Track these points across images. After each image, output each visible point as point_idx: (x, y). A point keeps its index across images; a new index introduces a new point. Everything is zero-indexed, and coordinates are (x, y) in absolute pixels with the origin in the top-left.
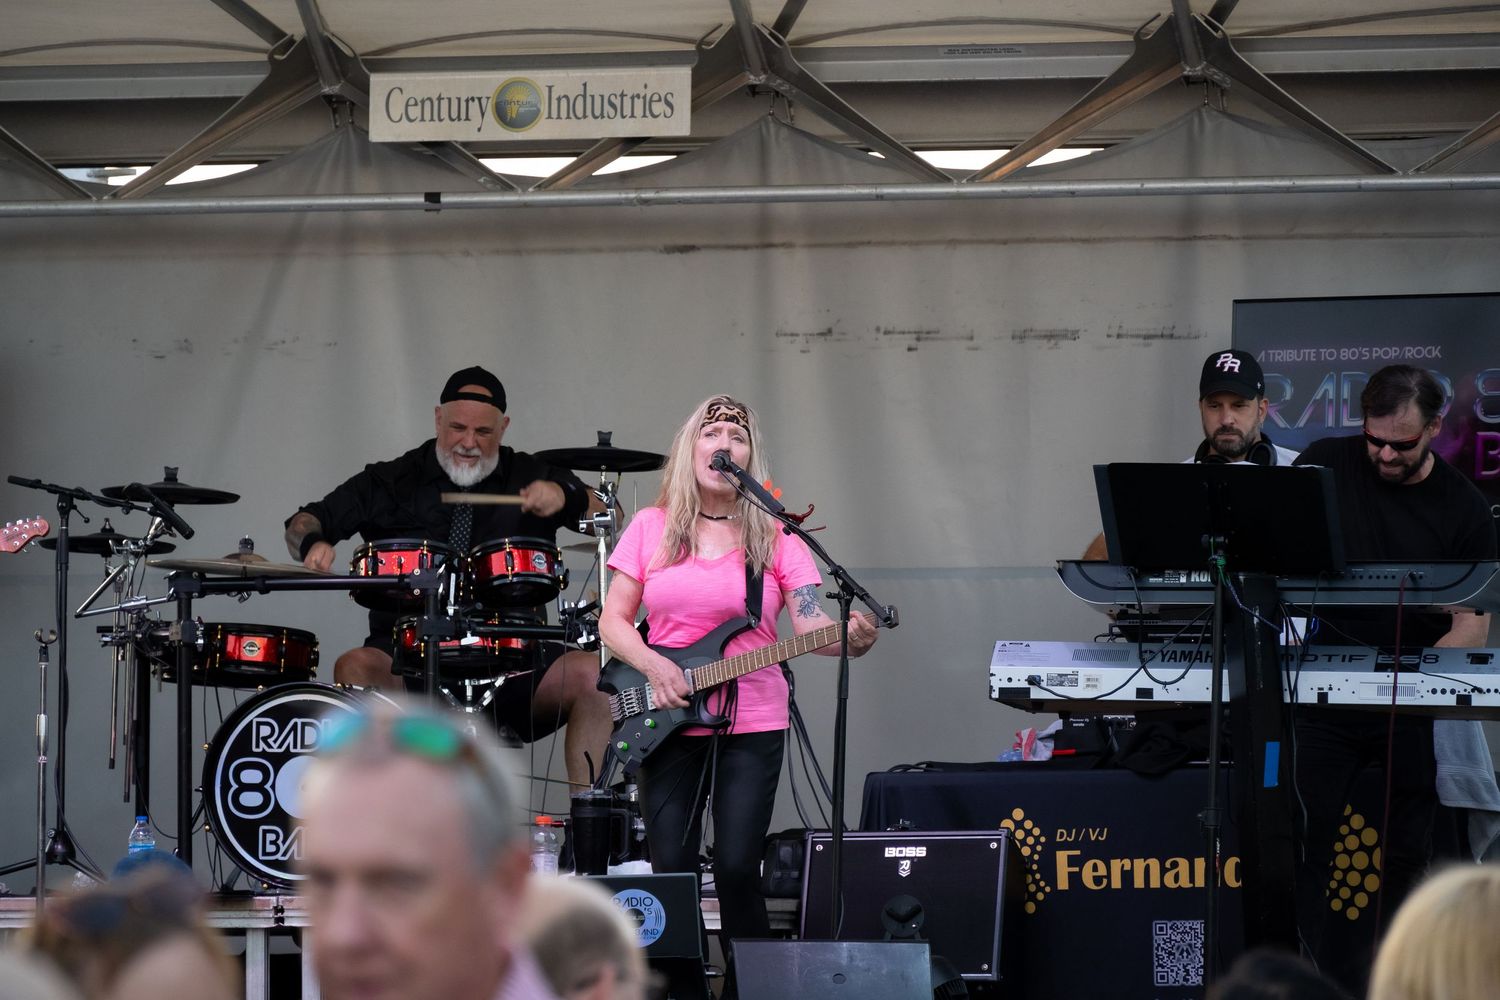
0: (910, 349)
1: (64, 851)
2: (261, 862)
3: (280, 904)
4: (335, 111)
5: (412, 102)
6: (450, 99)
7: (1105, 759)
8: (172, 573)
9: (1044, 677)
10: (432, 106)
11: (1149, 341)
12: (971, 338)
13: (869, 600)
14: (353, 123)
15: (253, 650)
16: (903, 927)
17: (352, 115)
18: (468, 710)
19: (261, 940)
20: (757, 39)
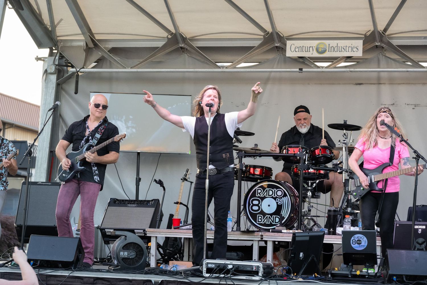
0: (413, 109)
2: (258, 224)
3: (262, 234)
4: (278, 51)
5: (296, 47)
6: (305, 47)
8: (237, 152)
10: (301, 48)
13: (424, 159)
14: (282, 53)
15: (257, 172)
16: (421, 246)
17: (282, 51)
18: (310, 188)
19: (257, 242)
20: (379, 34)
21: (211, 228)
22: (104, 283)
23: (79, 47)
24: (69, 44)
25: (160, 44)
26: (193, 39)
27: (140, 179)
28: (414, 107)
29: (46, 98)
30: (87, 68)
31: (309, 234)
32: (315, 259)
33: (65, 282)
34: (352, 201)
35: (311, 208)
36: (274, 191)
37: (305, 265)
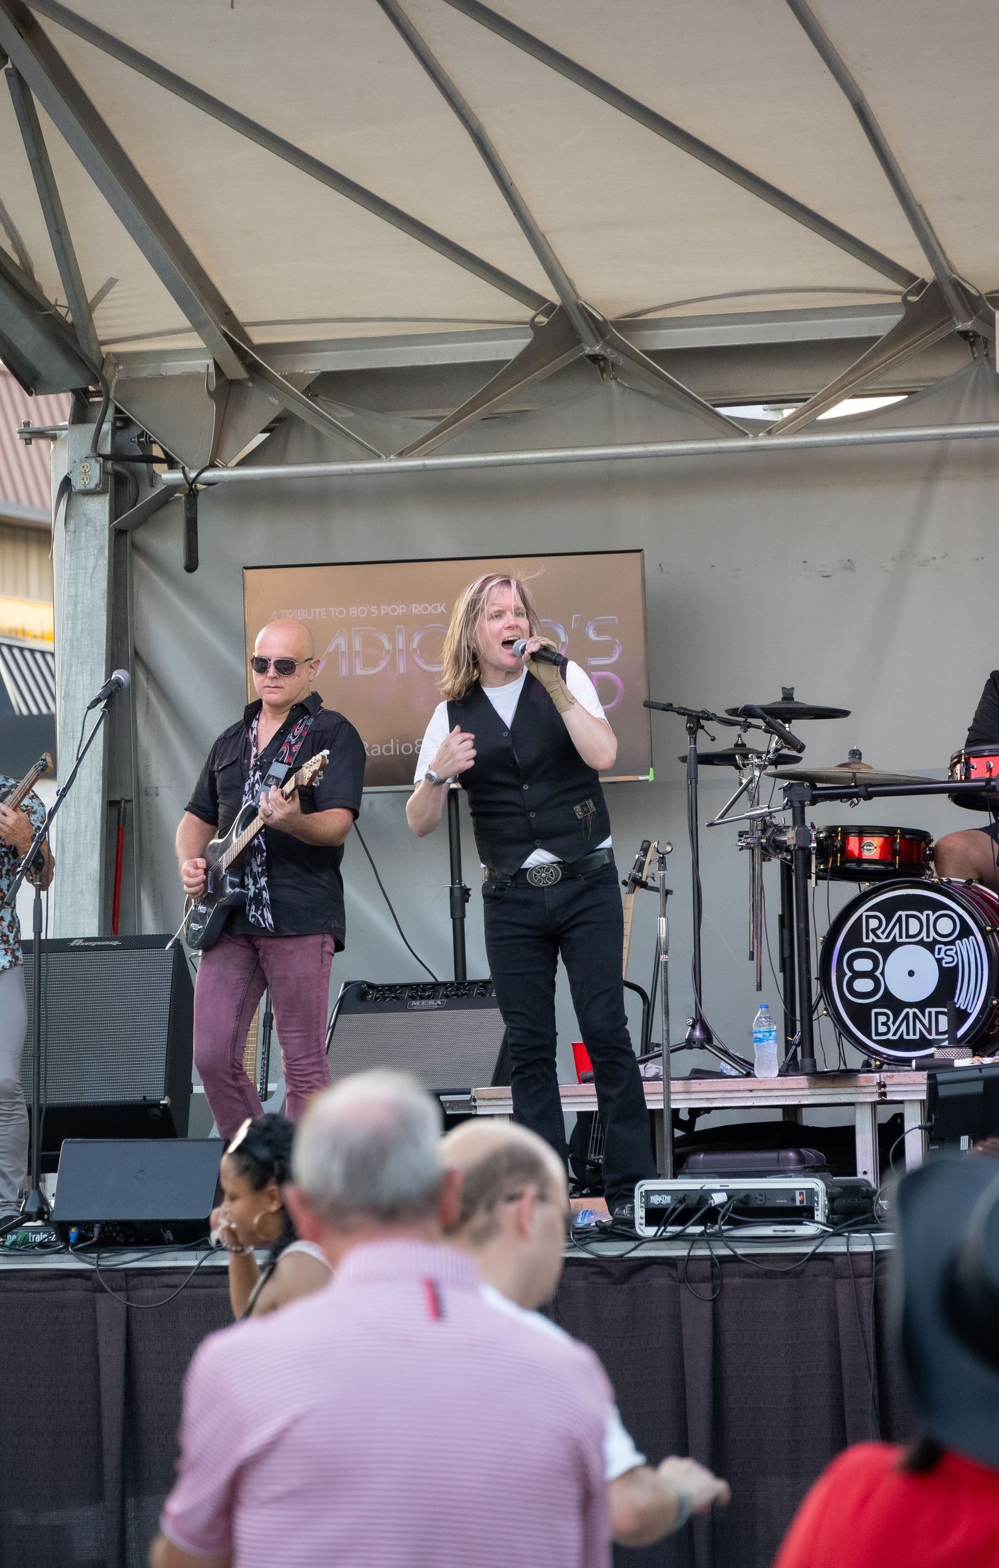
1: (702, 1037)
2: (875, 1041)
3: (882, 1080)
8: (786, 782)
15: (872, 849)
17: (983, 348)
19: (867, 1112)
23: (190, 378)
24: (147, 371)
25: (510, 349)
26: (631, 323)
27: (466, 893)
29: (76, 591)
30: (225, 467)
31: (981, 1071)
33: (189, 1287)
36: (924, 919)
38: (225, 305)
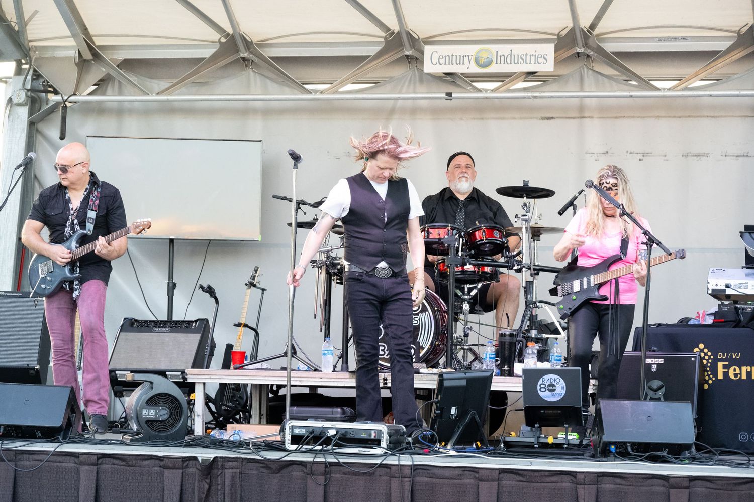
0: (640, 160)
3: (386, 377)
4: (409, 63)
5: (441, 57)
6: (456, 56)
7: (737, 324)
9: (732, 284)
10: (449, 59)
11: (738, 158)
12: (665, 156)
13: (661, 246)
14: (417, 67)
16: (656, 394)
17: (416, 63)
18: (466, 297)
20: (581, 32)
21: (298, 366)
22: (115, 463)
23: (67, 59)
24: (48, 54)
25: (207, 53)
26: (263, 44)
27: (175, 285)
28: (642, 158)
29: (11, 147)
30: (80, 95)
31: (465, 374)
32: (477, 417)
33: (48, 462)
34: (539, 319)
35: (468, 332)
37: (459, 428)
38: (85, 25)
